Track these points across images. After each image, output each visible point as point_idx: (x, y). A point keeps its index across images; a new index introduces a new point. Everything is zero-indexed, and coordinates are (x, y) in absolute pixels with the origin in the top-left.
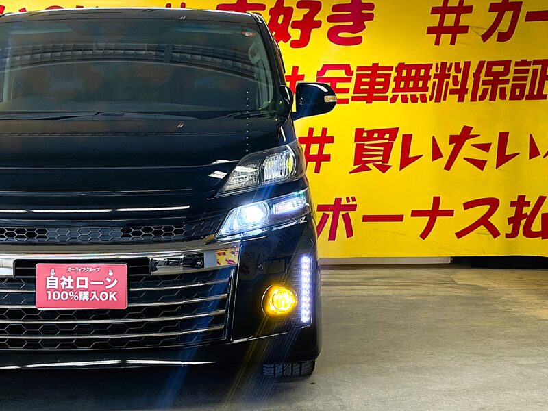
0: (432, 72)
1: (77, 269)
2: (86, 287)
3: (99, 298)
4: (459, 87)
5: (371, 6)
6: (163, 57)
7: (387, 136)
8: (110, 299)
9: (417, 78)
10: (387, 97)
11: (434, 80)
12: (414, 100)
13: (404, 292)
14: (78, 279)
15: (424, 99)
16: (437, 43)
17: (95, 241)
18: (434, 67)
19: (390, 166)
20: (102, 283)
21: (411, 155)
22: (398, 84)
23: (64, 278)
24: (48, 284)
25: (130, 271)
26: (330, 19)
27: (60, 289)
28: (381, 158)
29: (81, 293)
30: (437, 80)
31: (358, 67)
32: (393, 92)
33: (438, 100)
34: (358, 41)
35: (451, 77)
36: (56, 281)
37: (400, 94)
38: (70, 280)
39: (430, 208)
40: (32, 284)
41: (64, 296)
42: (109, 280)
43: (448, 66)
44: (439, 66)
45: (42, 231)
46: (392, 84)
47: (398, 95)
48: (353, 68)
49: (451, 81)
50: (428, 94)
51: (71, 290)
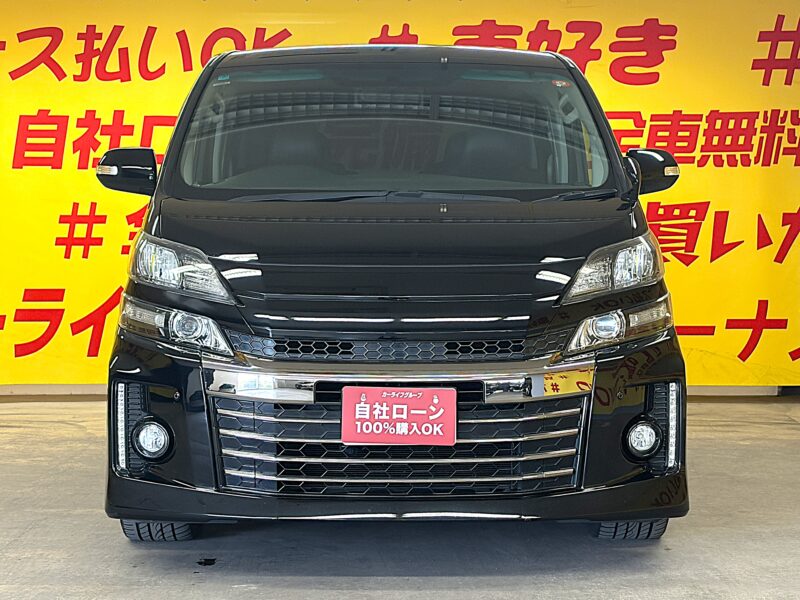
0: (759, 123)
1: (394, 394)
2: (404, 416)
3: (420, 431)
4: (796, 145)
5: (672, 30)
6: (428, 112)
7: (693, 213)
8: (435, 433)
9: (737, 132)
10: (694, 158)
11: (762, 135)
12: (732, 162)
13: (731, 434)
14: (395, 407)
15: (746, 162)
16: (766, 82)
17: (413, 359)
18: (761, 116)
19: (697, 257)
20: (424, 412)
21: (727, 241)
22: (709, 140)
23: (377, 406)
24: (357, 413)
25: (460, 398)
26: (613, 47)
27: (372, 419)
28: (683, 245)
29: (398, 425)
30: (765, 135)
31: (652, 116)
32: (702, 151)
33: (766, 163)
34: (653, 78)
35: (786, 131)
36: (368, 409)
37: (712, 154)
38: (385, 408)
39: (753, 316)
40: (337, 413)
41: (378, 429)
42: (433, 409)
43: (781, 115)
44: (769, 115)
45: (347, 346)
46: (701, 140)
47: (709, 156)
48: (646, 117)
49: (785, 136)
50: (753, 155)
51: (386, 420)
